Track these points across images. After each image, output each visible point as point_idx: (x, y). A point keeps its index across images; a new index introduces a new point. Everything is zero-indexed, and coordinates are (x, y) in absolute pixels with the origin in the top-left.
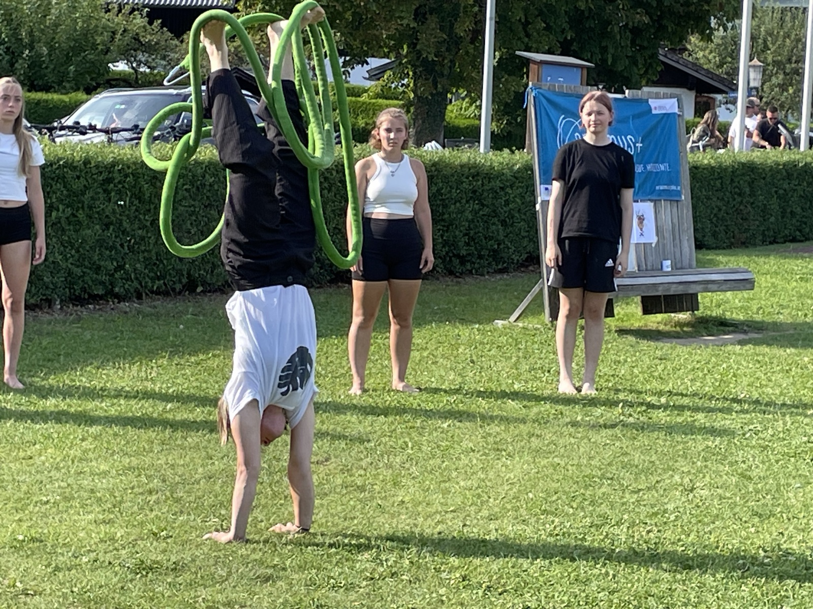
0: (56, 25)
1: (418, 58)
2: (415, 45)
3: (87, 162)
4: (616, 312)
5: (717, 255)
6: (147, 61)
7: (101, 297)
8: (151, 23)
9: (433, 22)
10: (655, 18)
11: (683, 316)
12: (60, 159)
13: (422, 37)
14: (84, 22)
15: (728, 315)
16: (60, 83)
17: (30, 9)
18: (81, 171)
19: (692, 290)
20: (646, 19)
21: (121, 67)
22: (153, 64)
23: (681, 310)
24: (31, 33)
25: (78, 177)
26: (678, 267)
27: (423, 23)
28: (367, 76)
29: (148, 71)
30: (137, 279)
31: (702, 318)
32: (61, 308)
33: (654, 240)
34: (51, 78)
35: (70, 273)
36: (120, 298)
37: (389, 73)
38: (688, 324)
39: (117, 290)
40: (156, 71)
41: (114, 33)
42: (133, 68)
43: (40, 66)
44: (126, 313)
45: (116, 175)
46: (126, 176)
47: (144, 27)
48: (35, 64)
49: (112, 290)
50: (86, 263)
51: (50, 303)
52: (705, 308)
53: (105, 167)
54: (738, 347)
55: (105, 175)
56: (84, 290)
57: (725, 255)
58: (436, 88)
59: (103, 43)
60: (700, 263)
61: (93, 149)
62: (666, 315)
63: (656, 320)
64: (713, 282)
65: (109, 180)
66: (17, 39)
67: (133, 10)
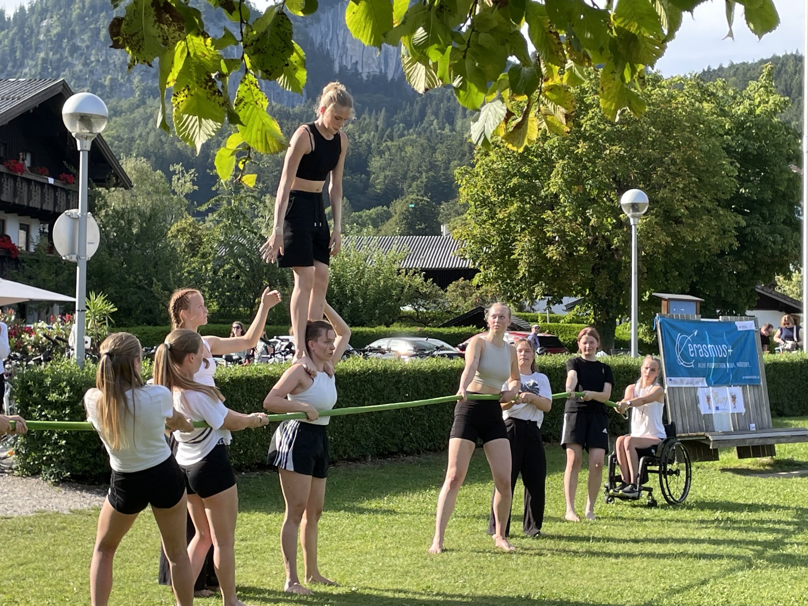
0: (367, 285)
1: (596, 297)
2: (593, 289)
3: (385, 371)
4: (720, 457)
5: (791, 420)
6: (424, 305)
7: (396, 453)
8: (426, 281)
9: (604, 274)
10: (752, 266)
11: (766, 460)
12: (370, 369)
13: (597, 283)
14: (384, 282)
15: (796, 459)
16: (370, 321)
17: (351, 275)
18: (382, 376)
19: (770, 442)
20: (746, 268)
21: (408, 308)
22: (428, 306)
23: (764, 456)
24: (352, 290)
25: (380, 380)
26: (760, 428)
27: (598, 275)
28: (565, 308)
29: (425, 310)
30: (417, 441)
31: (778, 461)
32: (372, 461)
33: (743, 411)
34: (365, 318)
35: (377, 439)
36: (407, 454)
37: (578, 307)
38: (769, 465)
39: (405, 448)
40: (430, 311)
41: (403, 288)
42: (415, 309)
43: (358, 310)
44: (411, 463)
45: (403, 379)
46: (409, 379)
47: (422, 283)
48: (355, 309)
49: (402, 449)
50: (387, 432)
51: (364, 457)
52: (781, 454)
53: (397, 373)
54: (799, 479)
55: (396, 379)
56: (385, 449)
57: (796, 420)
58: (608, 316)
59: (397, 295)
60: (776, 425)
61: (389, 362)
62: (753, 459)
63: (748, 463)
64: (783, 437)
65: (398, 382)
66: (343, 294)
67: (415, 273)
